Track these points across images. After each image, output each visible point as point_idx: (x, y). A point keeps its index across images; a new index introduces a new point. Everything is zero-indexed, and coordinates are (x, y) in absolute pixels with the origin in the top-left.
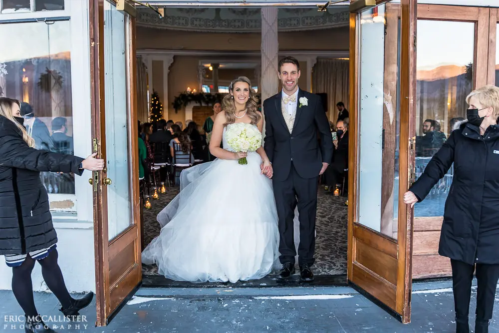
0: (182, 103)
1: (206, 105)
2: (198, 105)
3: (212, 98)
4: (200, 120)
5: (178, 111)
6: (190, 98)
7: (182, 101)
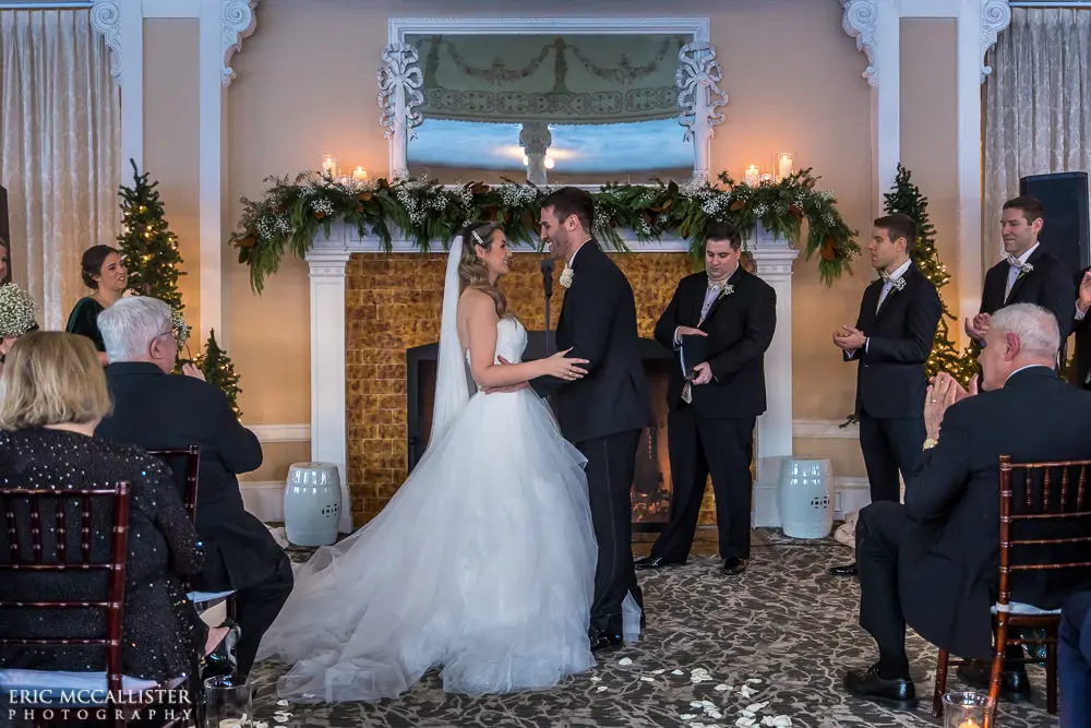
0: (281, 237)
1: (417, 249)
2: (371, 245)
3: (442, 203)
4: (384, 327)
5: (267, 279)
6: (322, 207)
7: (282, 225)
